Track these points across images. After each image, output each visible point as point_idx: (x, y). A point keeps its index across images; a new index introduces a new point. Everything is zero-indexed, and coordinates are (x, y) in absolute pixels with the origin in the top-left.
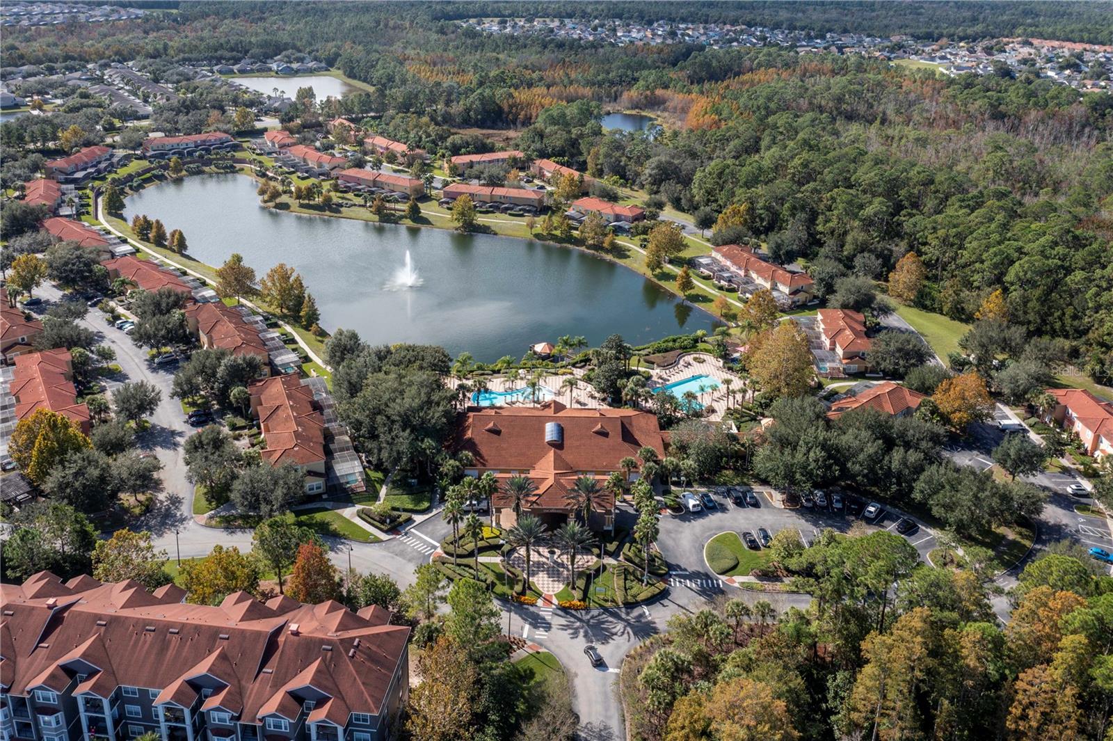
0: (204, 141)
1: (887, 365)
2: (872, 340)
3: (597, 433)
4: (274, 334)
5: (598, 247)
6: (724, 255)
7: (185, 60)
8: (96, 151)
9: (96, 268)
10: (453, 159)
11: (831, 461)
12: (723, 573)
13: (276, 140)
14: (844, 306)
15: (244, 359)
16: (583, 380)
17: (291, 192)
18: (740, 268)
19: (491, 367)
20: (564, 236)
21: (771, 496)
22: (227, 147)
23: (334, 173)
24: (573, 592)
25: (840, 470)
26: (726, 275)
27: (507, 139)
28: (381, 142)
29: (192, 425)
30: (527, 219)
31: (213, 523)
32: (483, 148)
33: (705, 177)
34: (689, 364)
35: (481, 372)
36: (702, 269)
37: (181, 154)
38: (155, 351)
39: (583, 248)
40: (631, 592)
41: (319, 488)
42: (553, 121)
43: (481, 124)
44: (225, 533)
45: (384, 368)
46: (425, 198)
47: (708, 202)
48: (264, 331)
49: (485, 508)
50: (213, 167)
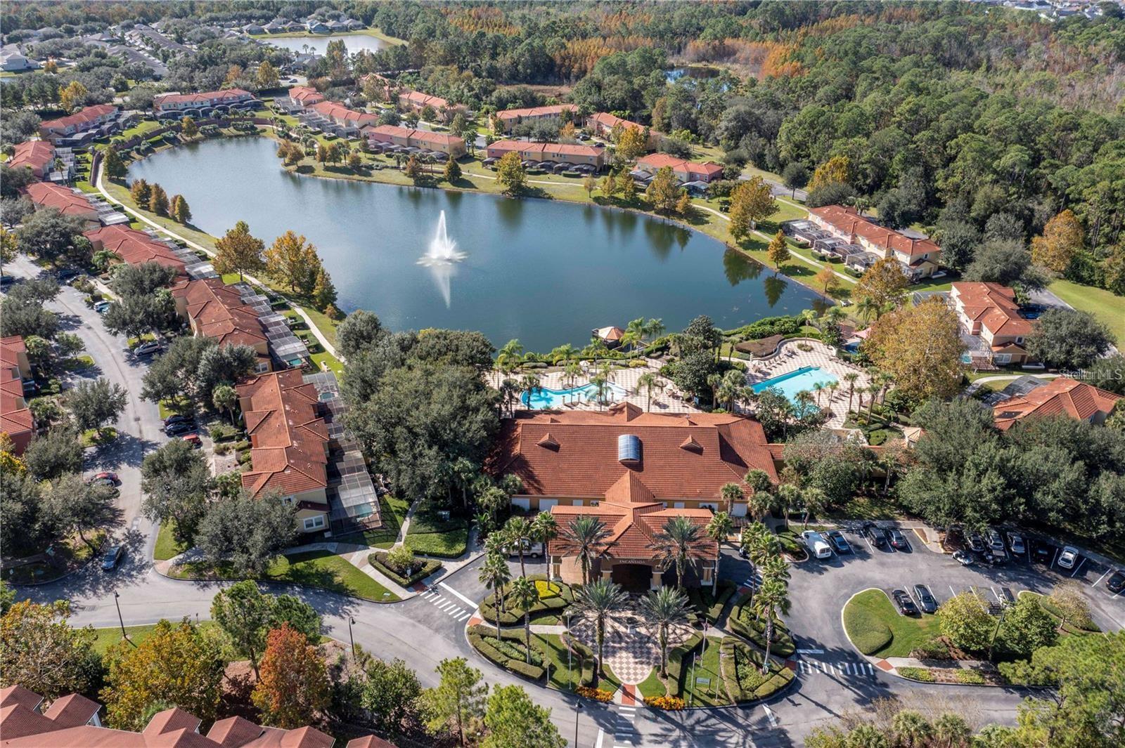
0: (222, 99)
1: (1056, 354)
2: (1034, 322)
3: (687, 448)
4: (281, 317)
5: (670, 212)
6: (825, 219)
7: (212, 19)
8: (99, 109)
9: (77, 239)
10: (499, 114)
11: (1013, 491)
12: (872, 654)
13: (301, 97)
14: (986, 279)
15: (231, 351)
16: (661, 374)
17: (314, 154)
18: (846, 234)
19: (546, 357)
20: (628, 199)
21: (924, 536)
22: (247, 106)
23: (364, 132)
24: (664, 681)
25: (1026, 504)
26: (828, 242)
27: (560, 95)
28: (416, 98)
29: (169, 434)
30: (586, 179)
31: (179, 572)
32: (532, 102)
33: (794, 127)
34: (794, 353)
35: (533, 364)
36: (797, 236)
37: (195, 114)
38: (134, 340)
39: (652, 213)
40: (745, 684)
41: (321, 523)
42: (613, 70)
43: (531, 80)
44: (195, 588)
45: (408, 362)
46: (468, 158)
47: (797, 158)
48: (268, 313)
49: (540, 552)
50: (231, 128)
